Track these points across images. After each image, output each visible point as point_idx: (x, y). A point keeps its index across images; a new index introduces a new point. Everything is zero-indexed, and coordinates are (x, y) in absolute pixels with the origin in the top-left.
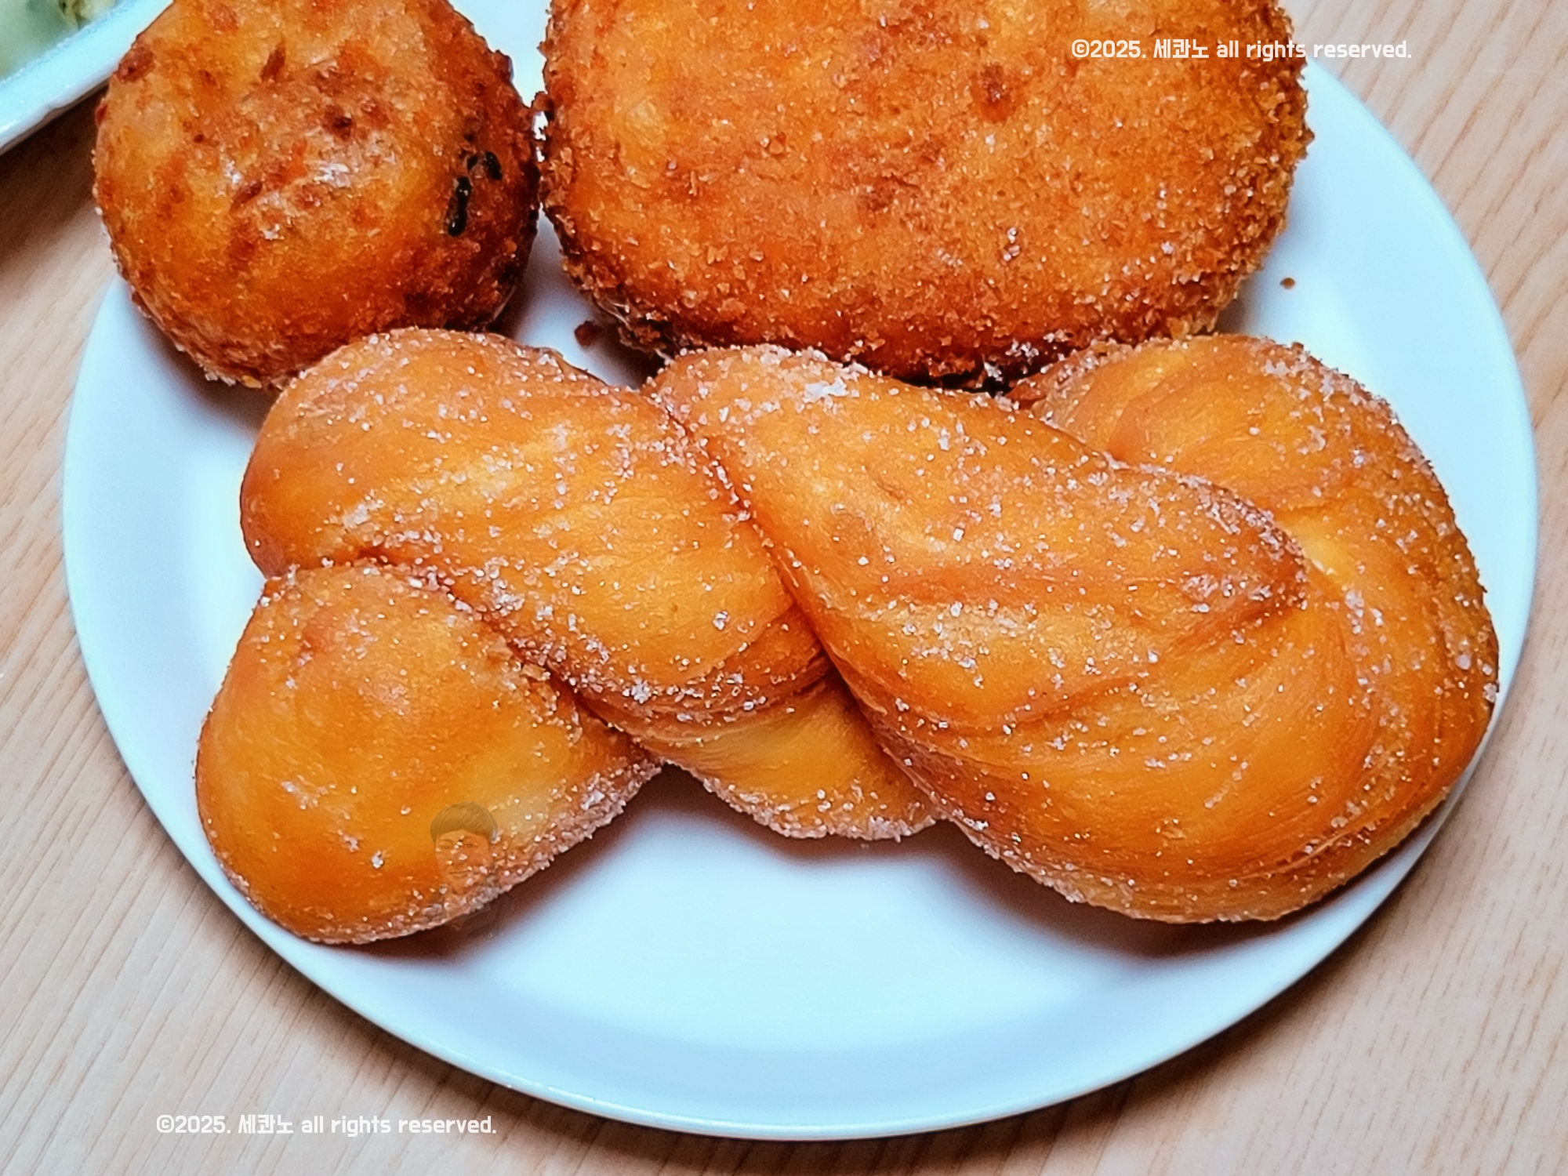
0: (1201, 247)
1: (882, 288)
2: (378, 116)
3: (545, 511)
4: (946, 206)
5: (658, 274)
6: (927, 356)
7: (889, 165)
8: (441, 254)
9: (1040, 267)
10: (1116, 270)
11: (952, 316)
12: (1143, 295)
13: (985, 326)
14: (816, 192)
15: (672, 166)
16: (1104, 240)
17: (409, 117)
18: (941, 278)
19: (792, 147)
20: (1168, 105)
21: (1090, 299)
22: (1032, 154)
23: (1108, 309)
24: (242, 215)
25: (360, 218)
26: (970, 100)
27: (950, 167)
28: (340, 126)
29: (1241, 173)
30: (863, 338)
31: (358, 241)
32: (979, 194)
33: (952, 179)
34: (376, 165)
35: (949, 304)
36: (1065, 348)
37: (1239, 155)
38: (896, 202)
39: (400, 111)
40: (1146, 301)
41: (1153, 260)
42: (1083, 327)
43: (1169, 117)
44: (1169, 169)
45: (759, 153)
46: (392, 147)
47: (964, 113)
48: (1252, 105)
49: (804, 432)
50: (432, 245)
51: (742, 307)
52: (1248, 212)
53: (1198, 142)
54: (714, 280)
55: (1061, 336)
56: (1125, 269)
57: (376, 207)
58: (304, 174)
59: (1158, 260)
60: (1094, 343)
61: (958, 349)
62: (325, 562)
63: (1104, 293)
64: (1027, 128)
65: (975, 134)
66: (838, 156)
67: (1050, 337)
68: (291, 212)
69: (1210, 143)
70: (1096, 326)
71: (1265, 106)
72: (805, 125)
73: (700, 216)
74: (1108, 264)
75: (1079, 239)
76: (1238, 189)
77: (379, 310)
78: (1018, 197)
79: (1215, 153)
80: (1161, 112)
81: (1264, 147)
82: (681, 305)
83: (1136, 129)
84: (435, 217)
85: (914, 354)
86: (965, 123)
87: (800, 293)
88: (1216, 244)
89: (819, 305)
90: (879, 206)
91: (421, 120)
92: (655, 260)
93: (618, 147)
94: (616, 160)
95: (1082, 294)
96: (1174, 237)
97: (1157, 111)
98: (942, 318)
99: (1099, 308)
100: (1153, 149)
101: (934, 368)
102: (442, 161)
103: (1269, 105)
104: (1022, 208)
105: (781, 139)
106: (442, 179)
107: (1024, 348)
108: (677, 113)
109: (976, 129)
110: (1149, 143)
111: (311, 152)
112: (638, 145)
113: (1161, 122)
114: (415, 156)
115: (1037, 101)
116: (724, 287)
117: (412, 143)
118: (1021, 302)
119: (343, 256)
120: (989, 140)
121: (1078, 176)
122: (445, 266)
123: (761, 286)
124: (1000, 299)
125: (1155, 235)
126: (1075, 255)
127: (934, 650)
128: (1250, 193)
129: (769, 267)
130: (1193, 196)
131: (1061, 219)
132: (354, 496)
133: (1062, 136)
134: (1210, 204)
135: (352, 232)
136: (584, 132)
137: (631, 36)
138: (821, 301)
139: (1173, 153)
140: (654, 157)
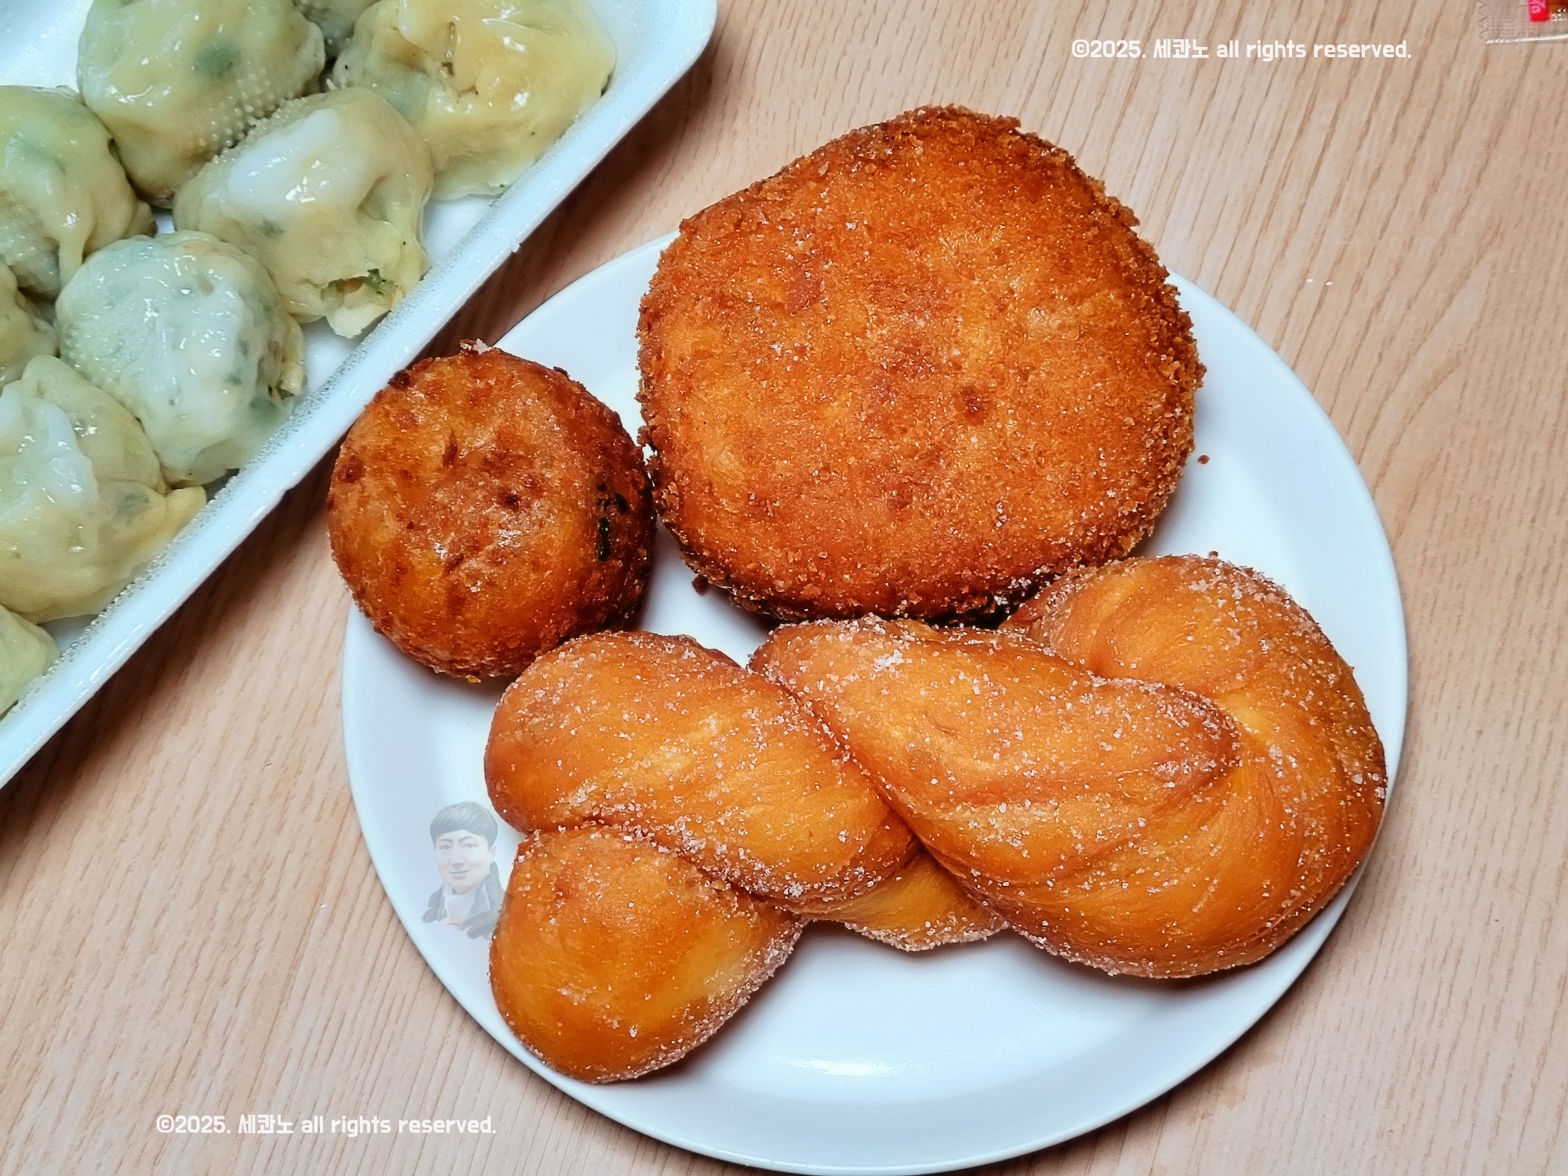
0: (1135, 488)
1: (915, 564)
2: (536, 488)
3: (712, 781)
4: (950, 496)
5: (754, 571)
6: (953, 600)
7: (905, 474)
8: (596, 575)
9: (1023, 527)
10: (1076, 517)
11: (967, 573)
12: (1099, 531)
13: (991, 575)
14: (858, 502)
15: (753, 497)
16: (1066, 497)
17: (557, 483)
18: (955, 549)
19: (835, 472)
20: (1097, 392)
21: (1062, 540)
22: (1005, 443)
23: (1076, 544)
24: (453, 577)
25: (536, 566)
26: (955, 413)
27: (949, 465)
28: (510, 502)
29: (1156, 429)
30: (906, 598)
31: (538, 582)
32: (973, 481)
33: (952, 473)
34: (541, 526)
35: (963, 565)
36: (1049, 577)
37: (1153, 417)
38: (915, 498)
39: (549, 479)
40: (1102, 534)
41: (1102, 503)
42: (1059, 559)
43: (1099, 400)
44: (1105, 437)
45: (813, 481)
46: (550, 511)
47: (952, 423)
48: (1157, 376)
49: (878, 694)
50: (590, 571)
51: (818, 591)
52: (1165, 454)
53: (1122, 414)
54: (795, 574)
55: (1045, 569)
56: (1083, 515)
57: (547, 556)
58: (491, 542)
59: (1106, 503)
60: (1069, 570)
61: (974, 592)
62: (560, 828)
63: (1071, 534)
64: (999, 426)
65: (963, 436)
66: (868, 472)
67: (1038, 571)
68: (487, 570)
69: (1131, 413)
70: (1069, 557)
71: (1166, 373)
72: (842, 454)
73: (779, 530)
74: (1071, 513)
75: (1047, 499)
76: (1156, 441)
77: (558, 623)
78: (1000, 478)
79: (1134, 419)
80: (1093, 397)
81: (1170, 405)
82: (774, 590)
83: (1077, 413)
84: (588, 552)
85: (944, 602)
86: (955, 430)
87: (858, 576)
88: (1145, 483)
89: (873, 582)
90: (904, 505)
91: (566, 483)
92: (751, 562)
93: (710, 484)
94: (711, 493)
95: (1056, 538)
96: (1116, 485)
97: (1090, 397)
98: (960, 575)
99: (1069, 544)
100: (1091, 425)
101: (960, 608)
102: (586, 512)
103: (1169, 373)
104: (1004, 486)
105: (827, 468)
106: (588, 525)
107: (1020, 581)
108: (750, 459)
109: (964, 433)
110: (1088, 422)
111: (492, 524)
112: (726, 484)
113: (1094, 404)
114: (567, 513)
115: (1003, 403)
116: (803, 578)
117: (563, 503)
118: (1014, 553)
119: (529, 594)
120: (974, 440)
121: (1040, 454)
122: (601, 582)
123: (829, 573)
124: (998, 555)
125: (1101, 486)
126: (1047, 512)
127: (992, 836)
128: (1165, 442)
129: (833, 561)
130: (1124, 453)
131: (1033, 487)
132: (575, 784)
133: (1024, 427)
134: (1137, 456)
135: (533, 576)
136: (684, 475)
137: (706, 400)
138: (873, 578)
139: (1105, 426)
140: (738, 492)
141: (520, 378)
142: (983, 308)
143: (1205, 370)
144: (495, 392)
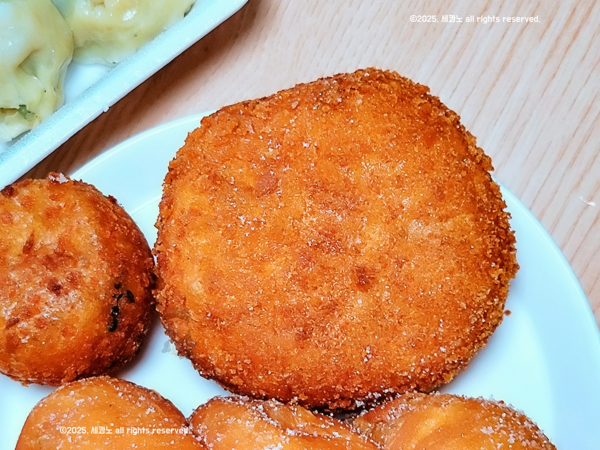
0: (460, 348)
1: (306, 377)
2: (74, 281)
4: (337, 337)
5: (204, 358)
6: (328, 401)
7: (309, 318)
8: (106, 341)
9: (382, 363)
10: (418, 361)
11: (339, 387)
12: (431, 371)
13: (355, 391)
14: (275, 332)
15: (209, 315)
16: (413, 347)
17: (88, 280)
18: (334, 372)
19: (265, 309)
20: (446, 283)
21: (406, 374)
22: (379, 306)
23: (414, 377)
24: (11, 331)
25: (65, 333)
26: (351, 282)
27: (340, 316)
28: (56, 289)
29: (480, 312)
30: (298, 396)
31: (65, 343)
32: (353, 329)
33: (341, 322)
34: (72, 308)
35: (337, 382)
36: (394, 395)
37: (479, 304)
38: (314, 334)
39: (84, 276)
40: (432, 374)
41: (435, 354)
42: (402, 385)
43: (446, 289)
44: (446, 313)
45: (249, 313)
46: (80, 299)
47: (348, 288)
48: (487, 277)
50: (101, 338)
51: (241, 382)
52: (482, 328)
53: (460, 300)
54: (228, 368)
55: (391, 390)
56: (422, 360)
57: (73, 327)
58: (39, 313)
59: (438, 355)
60: (407, 393)
61: (342, 398)
63: (412, 371)
64: (378, 295)
65: (353, 298)
66: (286, 312)
67: (386, 391)
68: (33, 330)
69: (465, 299)
70: (408, 385)
71: (493, 276)
72: (270, 298)
73: (223, 339)
74: (415, 357)
75: (400, 346)
76: (478, 319)
77: (76, 367)
78: (372, 329)
79: (466, 304)
80: (442, 286)
81: (491, 296)
82: (214, 372)
83: (430, 295)
84: (103, 327)
85: (322, 401)
86: (349, 293)
87: (268, 378)
88: (466, 345)
89: (277, 384)
90: (305, 339)
91: (94, 281)
92: (203, 353)
93: (185, 299)
94: (184, 304)
95: (402, 372)
96: (447, 344)
97: (440, 286)
98: (334, 388)
99: (410, 377)
100: (438, 304)
101: (332, 406)
102: (104, 302)
103: (495, 276)
104: (374, 335)
105: (259, 306)
106: (104, 310)
107: (374, 394)
108: (211, 290)
109: (354, 296)
110: (436, 302)
111: (42, 302)
112: (194, 302)
113: (442, 291)
114: (91, 301)
115: (383, 280)
116: (233, 372)
117: (90, 294)
118: (372, 378)
119: (59, 348)
120: (360, 301)
121: (401, 317)
122: (108, 345)
123: (249, 371)
124: (362, 378)
125: (437, 343)
126: (399, 355)
128: (484, 321)
129: (254, 367)
130: (457, 325)
131: (393, 337)
133: (394, 298)
134: (464, 328)
135: (63, 338)
136: (170, 288)
137: (192, 243)
138: (278, 382)
139: (447, 306)
140: (201, 309)
141: (80, 205)
142: (382, 215)
143: (519, 269)
144: (63, 212)
